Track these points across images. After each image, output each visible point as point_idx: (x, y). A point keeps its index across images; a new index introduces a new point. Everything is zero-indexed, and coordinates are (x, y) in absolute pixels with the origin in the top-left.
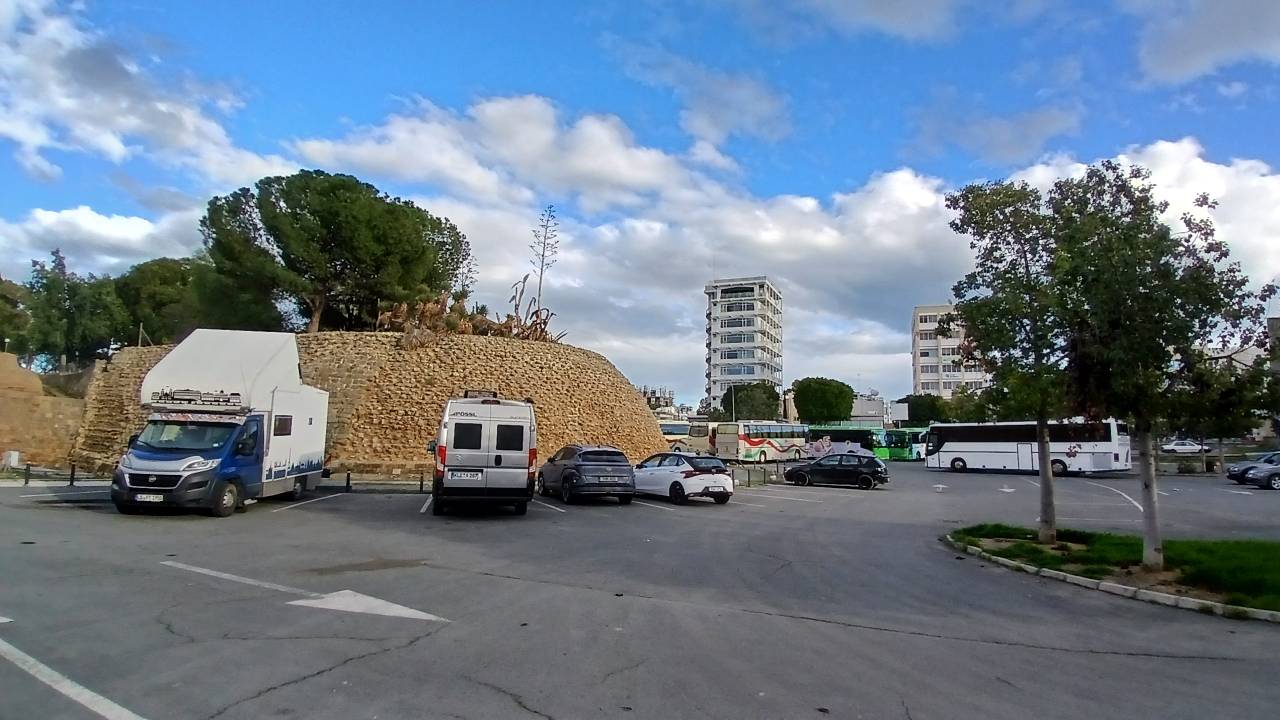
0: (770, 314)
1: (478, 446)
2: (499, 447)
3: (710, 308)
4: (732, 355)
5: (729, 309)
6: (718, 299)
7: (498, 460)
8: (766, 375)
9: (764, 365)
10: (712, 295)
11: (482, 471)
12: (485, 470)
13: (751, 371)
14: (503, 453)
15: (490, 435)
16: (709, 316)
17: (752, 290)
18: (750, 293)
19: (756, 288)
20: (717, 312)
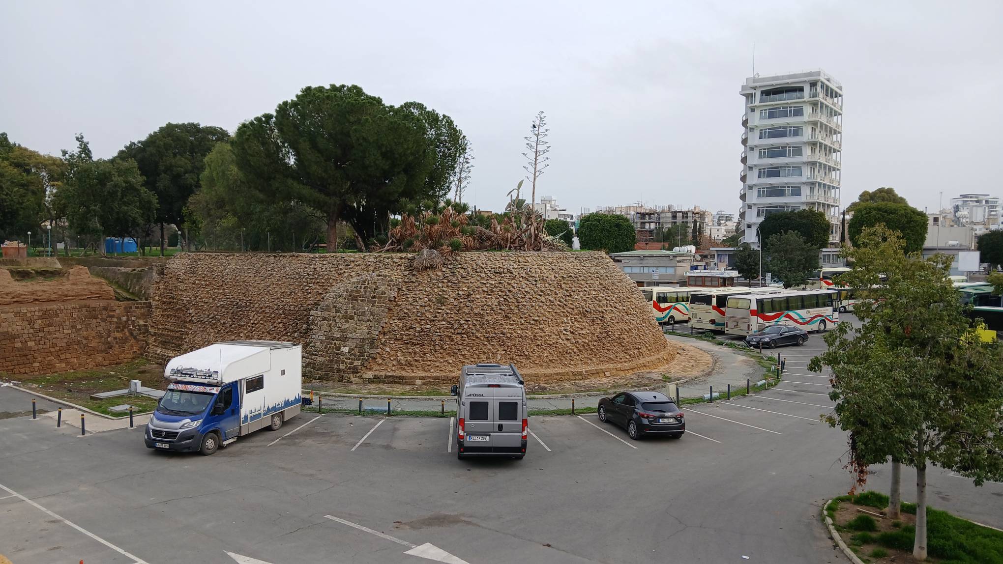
0: (824, 119)
1: (486, 418)
2: (501, 418)
3: (746, 114)
4: (774, 172)
5: (771, 116)
6: (757, 103)
7: (500, 427)
8: (818, 197)
9: (814, 184)
10: (749, 97)
11: (489, 435)
12: (491, 434)
13: (796, 192)
14: (503, 422)
15: (494, 410)
16: (745, 123)
17: (801, 89)
18: (798, 94)
19: (807, 89)
20: (756, 120)
